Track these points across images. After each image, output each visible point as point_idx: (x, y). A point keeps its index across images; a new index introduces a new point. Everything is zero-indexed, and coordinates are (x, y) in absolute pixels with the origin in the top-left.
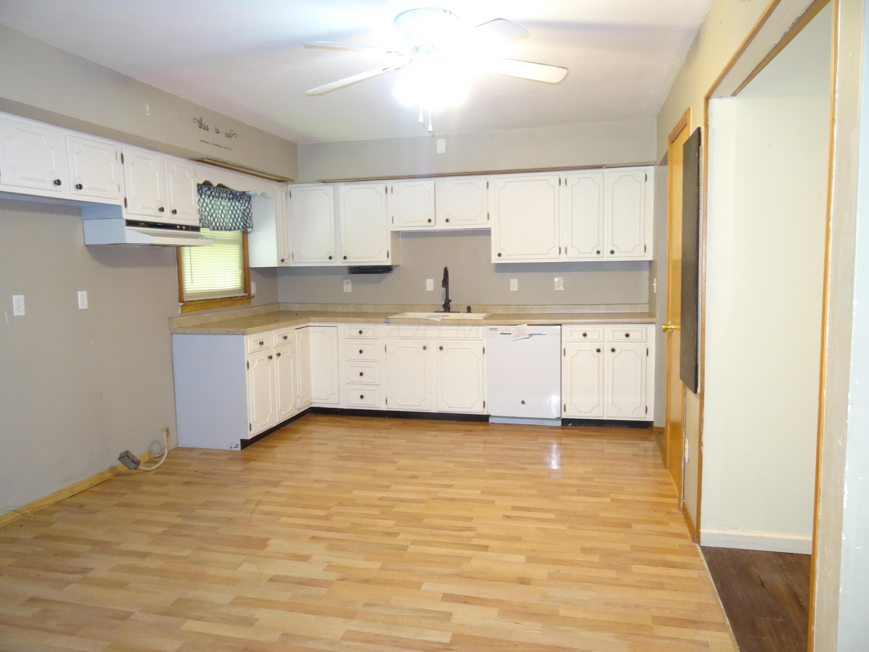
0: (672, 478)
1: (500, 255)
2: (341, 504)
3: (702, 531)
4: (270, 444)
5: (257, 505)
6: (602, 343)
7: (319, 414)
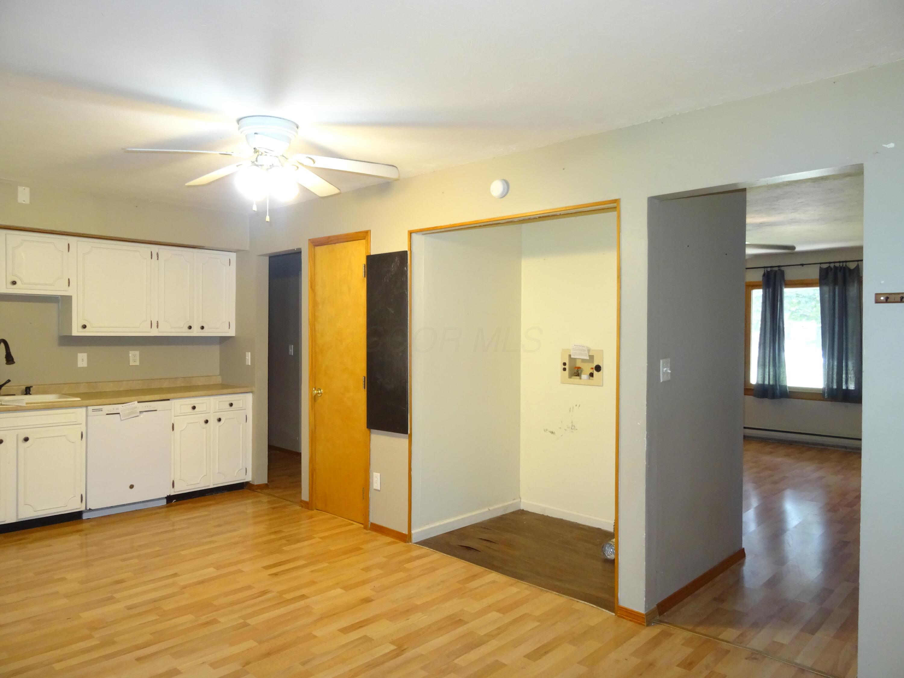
1: (84, 327)
6: (209, 414)
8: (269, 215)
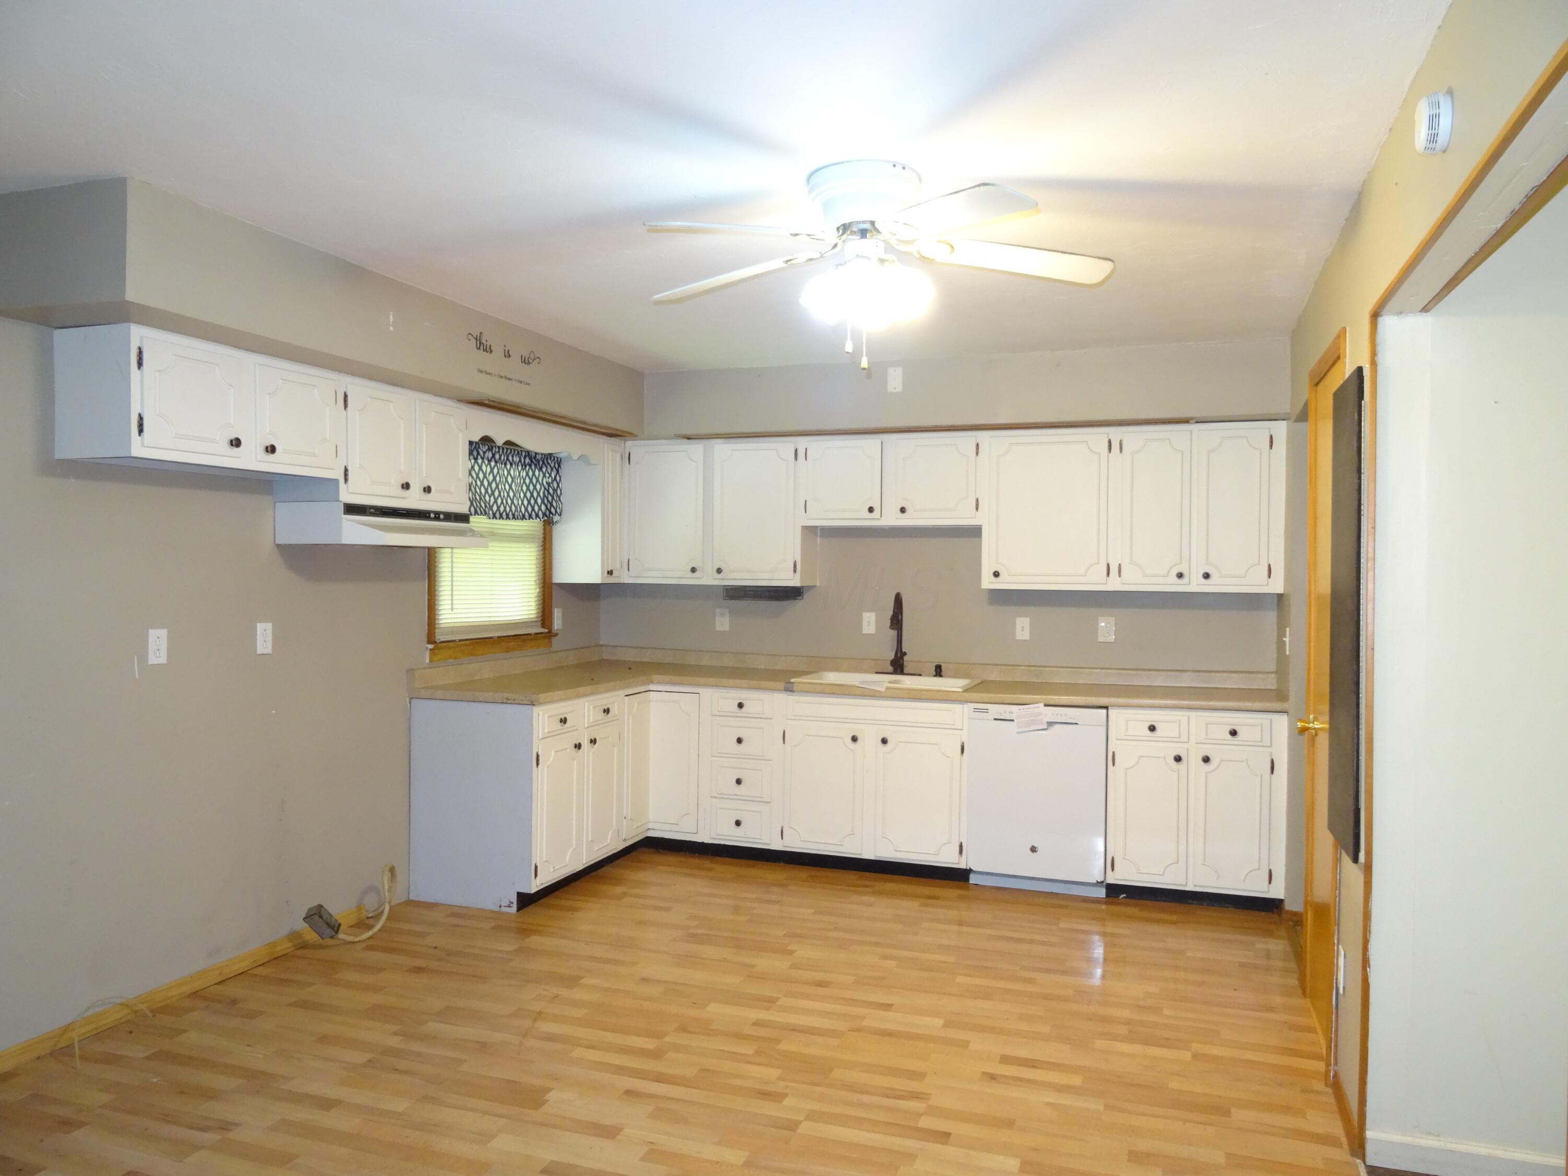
0: (1314, 1015)
1: (996, 574)
2: (683, 1029)
3: (1369, 1134)
4: (569, 903)
5: (535, 1020)
6: (1186, 746)
7: (661, 850)
8: (866, 355)
